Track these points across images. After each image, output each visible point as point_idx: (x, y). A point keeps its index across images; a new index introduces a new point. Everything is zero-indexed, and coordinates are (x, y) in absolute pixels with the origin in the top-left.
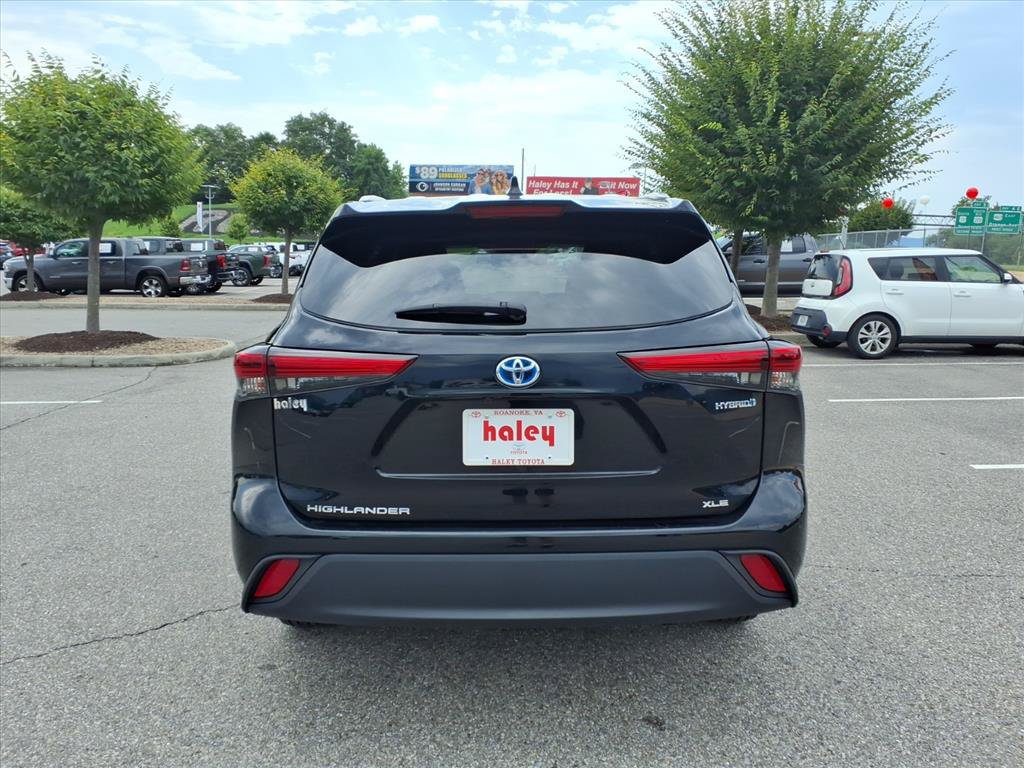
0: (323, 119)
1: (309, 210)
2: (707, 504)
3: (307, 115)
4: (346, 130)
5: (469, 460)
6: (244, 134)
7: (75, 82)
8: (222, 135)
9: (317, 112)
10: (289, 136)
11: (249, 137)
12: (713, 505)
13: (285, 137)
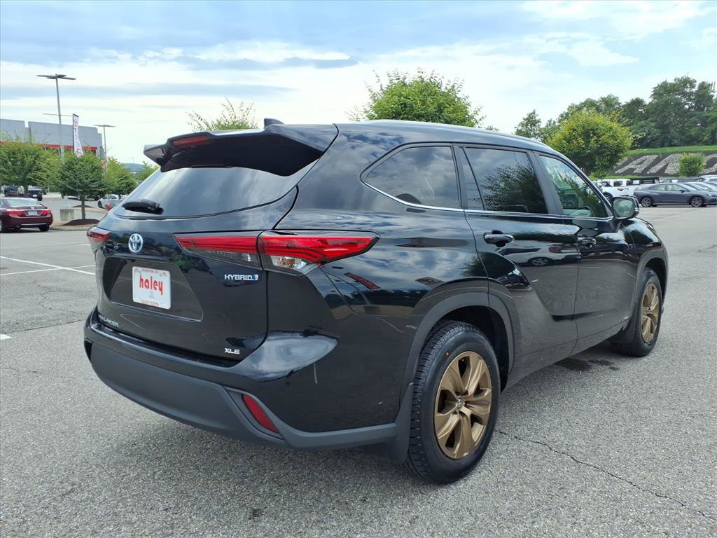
0: (687, 82)
1: (602, 153)
2: (227, 350)
3: (671, 80)
4: (705, 88)
5: (136, 299)
6: (619, 102)
7: (411, 86)
8: (603, 105)
9: (680, 77)
10: (655, 98)
11: (623, 103)
12: (230, 352)
13: (651, 100)
